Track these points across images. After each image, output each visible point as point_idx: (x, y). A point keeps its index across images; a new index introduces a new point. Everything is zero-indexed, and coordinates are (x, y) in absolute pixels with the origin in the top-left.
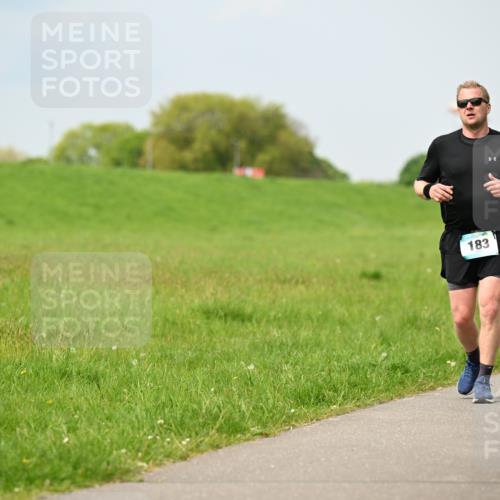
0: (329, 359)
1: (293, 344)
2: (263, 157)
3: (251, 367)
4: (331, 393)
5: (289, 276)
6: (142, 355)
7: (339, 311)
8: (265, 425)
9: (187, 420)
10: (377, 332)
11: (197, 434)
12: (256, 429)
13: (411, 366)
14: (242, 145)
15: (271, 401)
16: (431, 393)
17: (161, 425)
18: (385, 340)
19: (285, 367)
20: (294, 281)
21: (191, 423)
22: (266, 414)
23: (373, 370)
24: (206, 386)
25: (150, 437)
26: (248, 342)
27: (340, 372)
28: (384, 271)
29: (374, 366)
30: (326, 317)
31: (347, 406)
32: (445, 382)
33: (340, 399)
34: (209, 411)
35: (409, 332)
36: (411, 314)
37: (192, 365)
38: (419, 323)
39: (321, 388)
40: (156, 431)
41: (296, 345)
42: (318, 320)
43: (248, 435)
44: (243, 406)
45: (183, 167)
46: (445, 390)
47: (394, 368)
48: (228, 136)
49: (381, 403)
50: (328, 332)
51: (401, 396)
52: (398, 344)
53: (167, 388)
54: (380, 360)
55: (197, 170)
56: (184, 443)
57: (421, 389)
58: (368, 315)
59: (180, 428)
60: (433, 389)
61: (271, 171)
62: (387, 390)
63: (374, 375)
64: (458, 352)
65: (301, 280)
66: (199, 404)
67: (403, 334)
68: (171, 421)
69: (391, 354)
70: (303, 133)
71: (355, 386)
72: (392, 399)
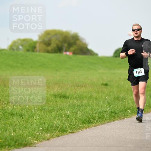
0: (92, 110)
1: (81, 105)
2: (72, 49)
3: (69, 112)
4: (93, 120)
6: (36, 108)
7: (95, 95)
8: (73, 130)
9: (49, 128)
10: (106, 101)
11: (52, 132)
12: (70, 131)
13: (117, 112)
14: (66, 45)
15: (74, 122)
16: (123, 120)
17: (41, 130)
18: (109, 104)
19: (79, 112)
20: (81, 86)
22: (73, 126)
23: (105, 113)
24: (55, 118)
25: (38, 133)
26: (67, 105)
27: (95, 114)
28: (109, 83)
29: (106, 112)
30: (91, 97)
31: (98, 124)
32: (127, 117)
33: (95, 122)
34: (56, 126)
35: (116, 101)
36: (117, 96)
37: (51, 111)
38: (119, 99)
39: (90, 118)
42: (89, 98)
43: (68, 133)
44: (66, 124)
45: (48, 52)
46: (127, 119)
47: (112, 112)
48: (61, 42)
49: (108, 123)
50: (91, 102)
51: (114, 121)
52: (113, 105)
53: (43, 119)
54: (107, 110)
55: (52, 53)
56: (48, 135)
57: (120, 119)
58: (104, 96)
59: (47, 131)
60: (123, 119)
61: (74, 53)
62: (110, 119)
63: (106, 115)
64: (131, 108)
65: (83, 86)
66: (53, 123)
67: (114, 102)
68: (44, 128)
69: (111, 109)
70: (84, 41)
71: (100, 118)
72: (111, 122)
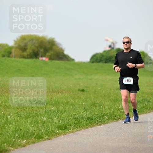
0: (68, 116)
1: (58, 111)
2: (48, 54)
3: (45, 118)
4: (69, 126)
5: (56, 91)
6: (11, 115)
7: (72, 101)
8: (49, 136)
9: (25, 135)
10: (83, 108)
11: (28, 139)
12: (46, 137)
13: (94, 118)
14: (42, 50)
15: (51, 129)
17: (17, 136)
18: (86, 110)
19: (55, 118)
20: (58, 92)
21: (26, 136)
22: (49, 133)
24: (31, 124)
25: (14, 140)
26: (44, 111)
27: (72, 120)
28: (85, 89)
29: (82, 118)
30: (67, 103)
31: (74, 130)
32: (104, 123)
33: (72, 128)
34: (32, 132)
35: (93, 107)
36: (93, 102)
37: (26, 118)
38: (96, 105)
39: (66, 125)
40: (16, 138)
41: (58, 112)
42: (65, 104)
43: (44, 139)
44: (42, 130)
45: (24, 57)
46: (104, 125)
47: (89, 118)
48: (37, 48)
49: (84, 129)
50: (68, 108)
51: (91, 127)
52: (90, 111)
53: (19, 125)
54: (84, 116)
55: (28, 58)
56: (24, 142)
57: (97, 125)
58: (81, 102)
59: (23, 137)
60: (100, 125)
61: (51, 58)
62: (86, 125)
63: (82, 121)
64: (108, 114)
65: (60, 92)
66: (29, 130)
67: (91, 108)
68: (20, 135)
69: (87, 115)
70: (60, 47)
71: (77, 124)
72: (88, 128)
